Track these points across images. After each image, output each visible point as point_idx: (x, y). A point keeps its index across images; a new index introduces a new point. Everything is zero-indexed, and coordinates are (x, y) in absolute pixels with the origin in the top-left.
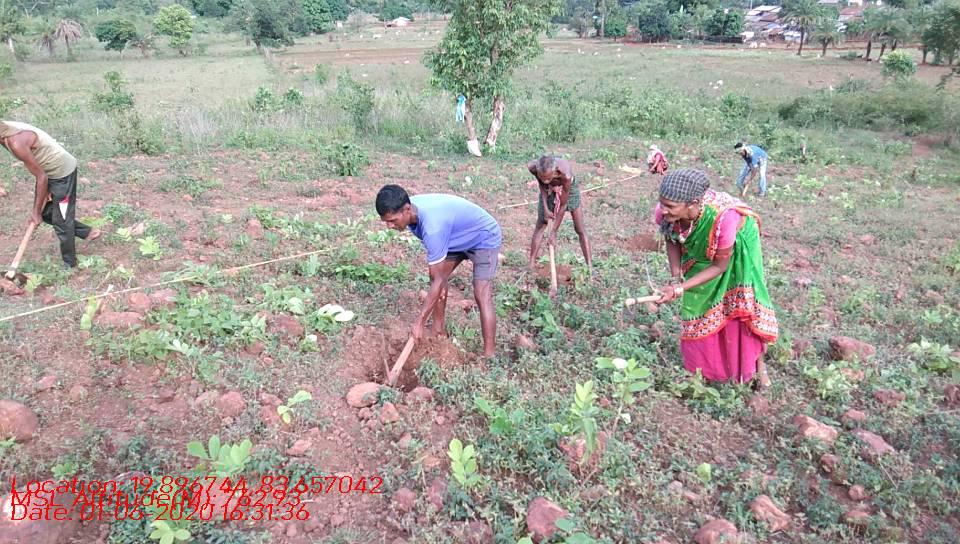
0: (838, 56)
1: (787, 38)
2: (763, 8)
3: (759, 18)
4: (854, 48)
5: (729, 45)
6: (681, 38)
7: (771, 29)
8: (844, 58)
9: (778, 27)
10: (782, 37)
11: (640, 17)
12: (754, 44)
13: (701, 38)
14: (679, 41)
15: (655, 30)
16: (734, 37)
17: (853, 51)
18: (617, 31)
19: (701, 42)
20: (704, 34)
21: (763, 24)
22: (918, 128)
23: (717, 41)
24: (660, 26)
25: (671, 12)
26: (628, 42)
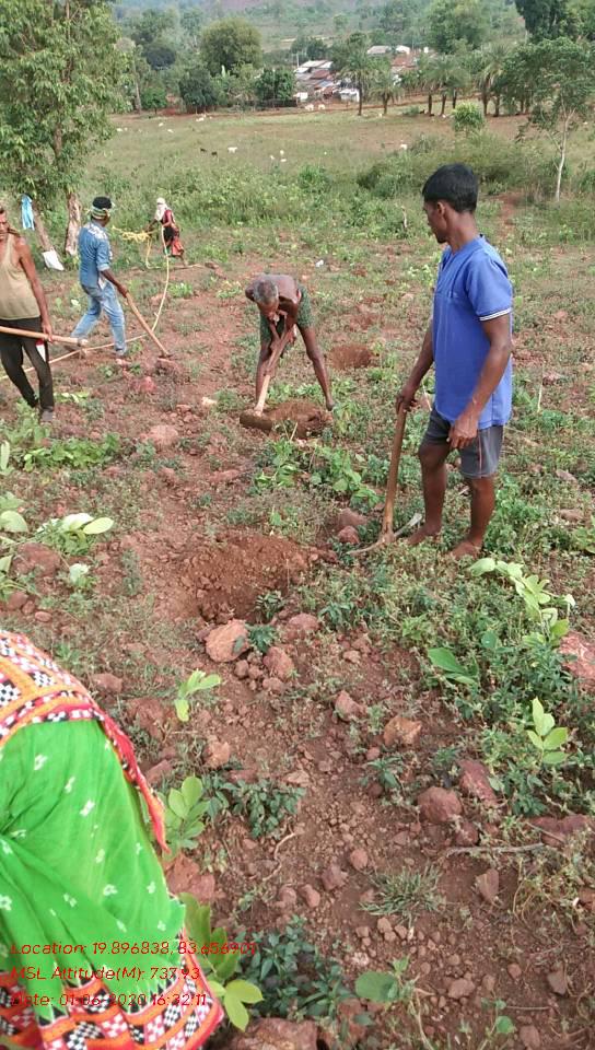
0: (400, 113)
1: (344, 98)
2: (310, 64)
3: (309, 76)
4: (414, 103)
5: (284, 109)
6: (229, 106)
7: (324, 87)
8: (407, 114)
9: (331, 84)
10: (338, 97)
11: (180, 83)
12: (310, 107)
13: (251, 104)
14: (229, 109)
15: (200, 98)
16: (287, 100)
17: (414, 106)
18: (158, 102)
19: (253, 109)
20: (254, 98)
21: (315, 82)
22: (500, 185)
23: (270, 105)
24: (204, 92)
25: (213, 75)
26: (172, 114)
